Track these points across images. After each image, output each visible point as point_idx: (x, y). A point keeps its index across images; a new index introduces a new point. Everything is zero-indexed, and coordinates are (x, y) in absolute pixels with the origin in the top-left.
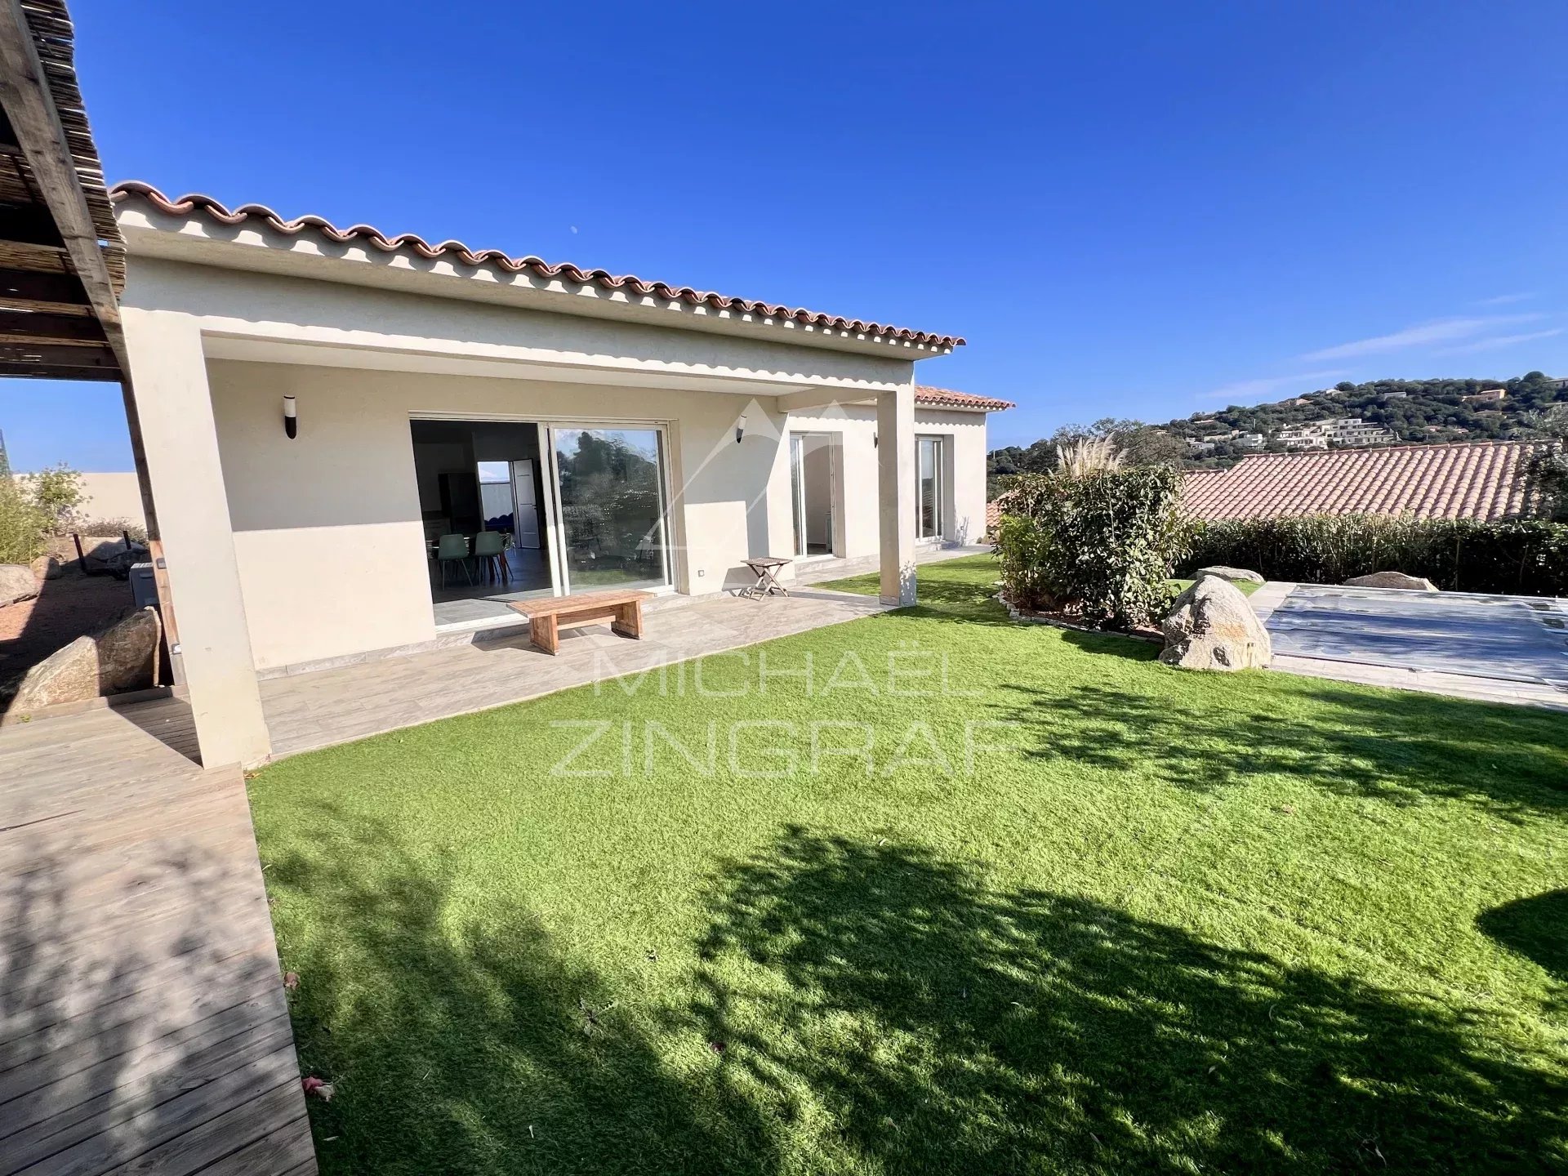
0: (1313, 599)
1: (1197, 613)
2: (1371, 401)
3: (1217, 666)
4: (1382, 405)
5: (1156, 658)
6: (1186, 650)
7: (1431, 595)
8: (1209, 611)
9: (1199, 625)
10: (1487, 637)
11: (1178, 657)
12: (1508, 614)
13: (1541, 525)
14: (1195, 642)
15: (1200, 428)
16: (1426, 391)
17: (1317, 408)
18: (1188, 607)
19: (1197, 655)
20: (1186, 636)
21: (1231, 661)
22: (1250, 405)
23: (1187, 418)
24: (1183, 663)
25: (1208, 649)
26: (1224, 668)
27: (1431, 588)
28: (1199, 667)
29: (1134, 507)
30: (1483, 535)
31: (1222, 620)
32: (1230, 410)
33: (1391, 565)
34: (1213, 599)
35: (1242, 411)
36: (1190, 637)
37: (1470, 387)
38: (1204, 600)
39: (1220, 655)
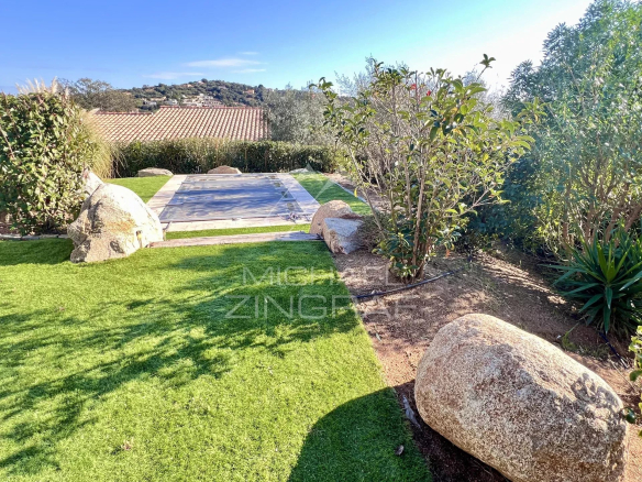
0: (194, 183)
1: (93, 217)
2: (215, 89)
3: (115, 256)
4: (219, 91)
5: (68, 258)
6: (88, 248)
7: (239, 176)
8: (101, 214)
9: (95, 227)
10: (259, 195)
11: (83, 255)
12: (263, 183)
13: (269, 142)
14: (94, 241)
15: (147, 93)
16: (232, 87)
17: (195, 89)
18: (86, 211)
19: (97, 252)
20: (86, 237)
21: (125, 250)
22: (169, 84)
23: (141, 87)
24: (89, 259)
25: (105, 244)
26: (120, 256)
27: (239, 173)
28: (102, 259)
29: (27, 128)
30: (252, 147)
31: (114, 218)
32: (160, 86)
33: (225, 162)
34: (104, 203)
35: (166, 87)
36: (90, 237)
37: (244, 87)
38: (98, 205)
39: (116, 247)
